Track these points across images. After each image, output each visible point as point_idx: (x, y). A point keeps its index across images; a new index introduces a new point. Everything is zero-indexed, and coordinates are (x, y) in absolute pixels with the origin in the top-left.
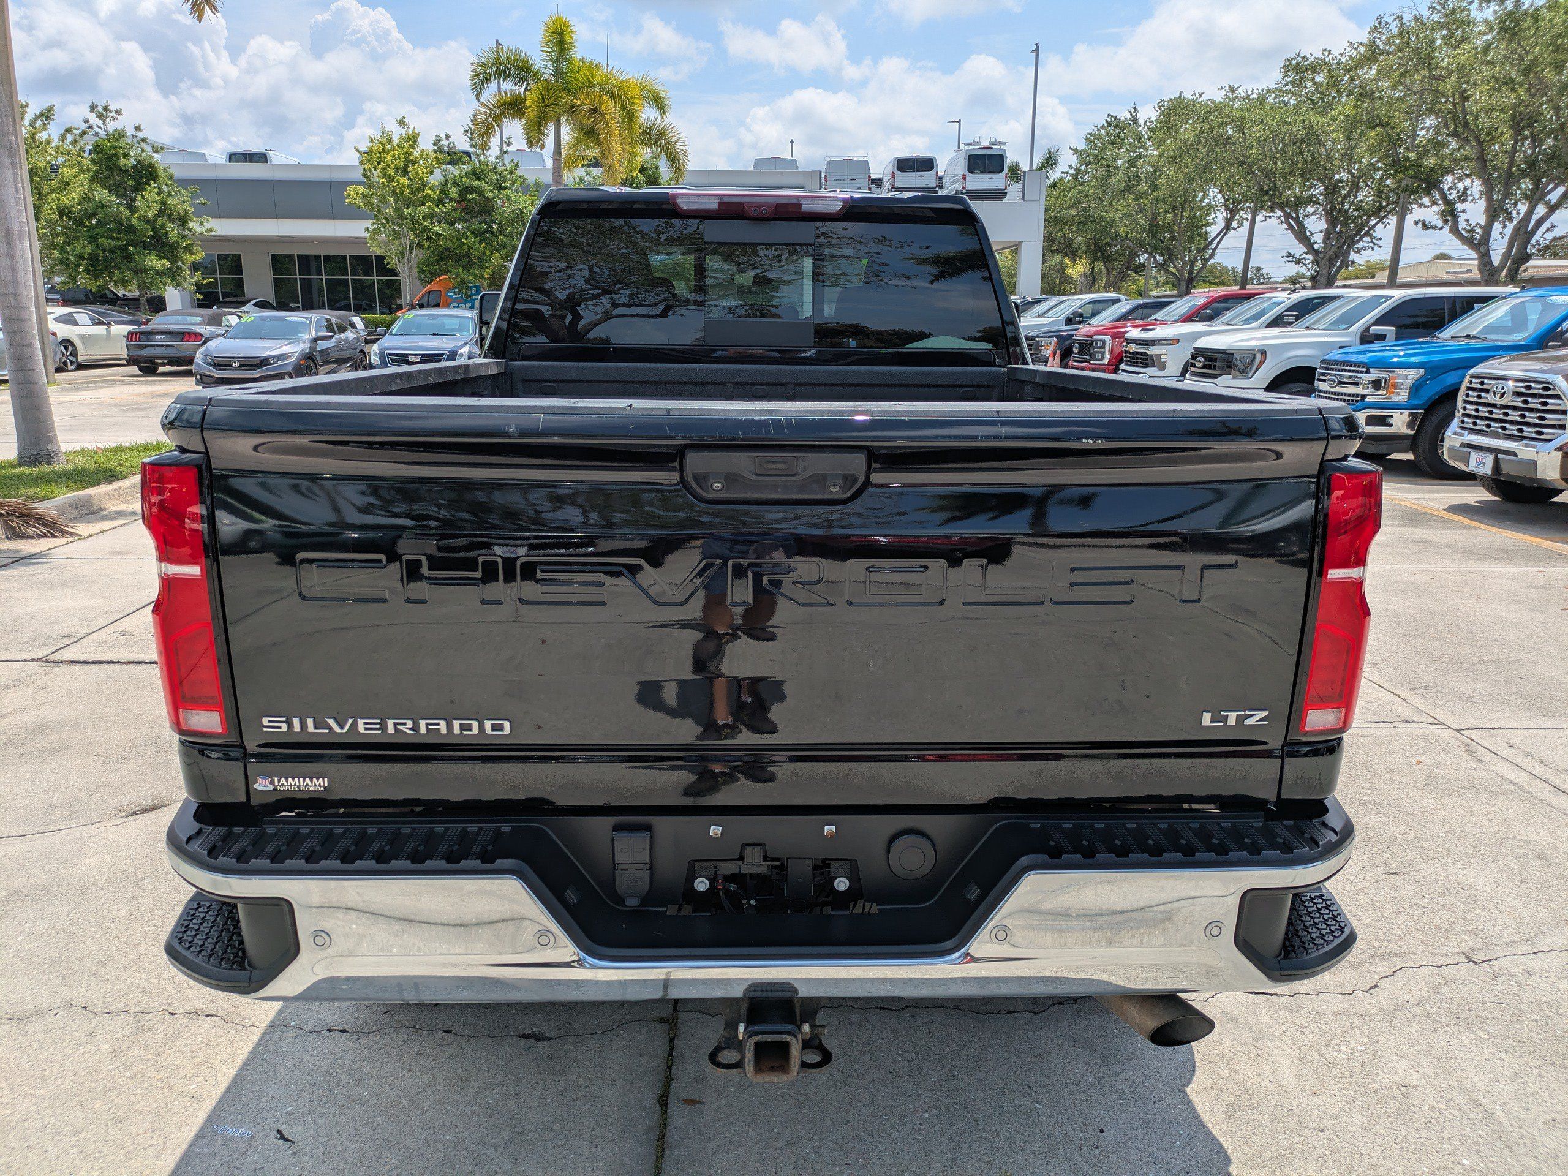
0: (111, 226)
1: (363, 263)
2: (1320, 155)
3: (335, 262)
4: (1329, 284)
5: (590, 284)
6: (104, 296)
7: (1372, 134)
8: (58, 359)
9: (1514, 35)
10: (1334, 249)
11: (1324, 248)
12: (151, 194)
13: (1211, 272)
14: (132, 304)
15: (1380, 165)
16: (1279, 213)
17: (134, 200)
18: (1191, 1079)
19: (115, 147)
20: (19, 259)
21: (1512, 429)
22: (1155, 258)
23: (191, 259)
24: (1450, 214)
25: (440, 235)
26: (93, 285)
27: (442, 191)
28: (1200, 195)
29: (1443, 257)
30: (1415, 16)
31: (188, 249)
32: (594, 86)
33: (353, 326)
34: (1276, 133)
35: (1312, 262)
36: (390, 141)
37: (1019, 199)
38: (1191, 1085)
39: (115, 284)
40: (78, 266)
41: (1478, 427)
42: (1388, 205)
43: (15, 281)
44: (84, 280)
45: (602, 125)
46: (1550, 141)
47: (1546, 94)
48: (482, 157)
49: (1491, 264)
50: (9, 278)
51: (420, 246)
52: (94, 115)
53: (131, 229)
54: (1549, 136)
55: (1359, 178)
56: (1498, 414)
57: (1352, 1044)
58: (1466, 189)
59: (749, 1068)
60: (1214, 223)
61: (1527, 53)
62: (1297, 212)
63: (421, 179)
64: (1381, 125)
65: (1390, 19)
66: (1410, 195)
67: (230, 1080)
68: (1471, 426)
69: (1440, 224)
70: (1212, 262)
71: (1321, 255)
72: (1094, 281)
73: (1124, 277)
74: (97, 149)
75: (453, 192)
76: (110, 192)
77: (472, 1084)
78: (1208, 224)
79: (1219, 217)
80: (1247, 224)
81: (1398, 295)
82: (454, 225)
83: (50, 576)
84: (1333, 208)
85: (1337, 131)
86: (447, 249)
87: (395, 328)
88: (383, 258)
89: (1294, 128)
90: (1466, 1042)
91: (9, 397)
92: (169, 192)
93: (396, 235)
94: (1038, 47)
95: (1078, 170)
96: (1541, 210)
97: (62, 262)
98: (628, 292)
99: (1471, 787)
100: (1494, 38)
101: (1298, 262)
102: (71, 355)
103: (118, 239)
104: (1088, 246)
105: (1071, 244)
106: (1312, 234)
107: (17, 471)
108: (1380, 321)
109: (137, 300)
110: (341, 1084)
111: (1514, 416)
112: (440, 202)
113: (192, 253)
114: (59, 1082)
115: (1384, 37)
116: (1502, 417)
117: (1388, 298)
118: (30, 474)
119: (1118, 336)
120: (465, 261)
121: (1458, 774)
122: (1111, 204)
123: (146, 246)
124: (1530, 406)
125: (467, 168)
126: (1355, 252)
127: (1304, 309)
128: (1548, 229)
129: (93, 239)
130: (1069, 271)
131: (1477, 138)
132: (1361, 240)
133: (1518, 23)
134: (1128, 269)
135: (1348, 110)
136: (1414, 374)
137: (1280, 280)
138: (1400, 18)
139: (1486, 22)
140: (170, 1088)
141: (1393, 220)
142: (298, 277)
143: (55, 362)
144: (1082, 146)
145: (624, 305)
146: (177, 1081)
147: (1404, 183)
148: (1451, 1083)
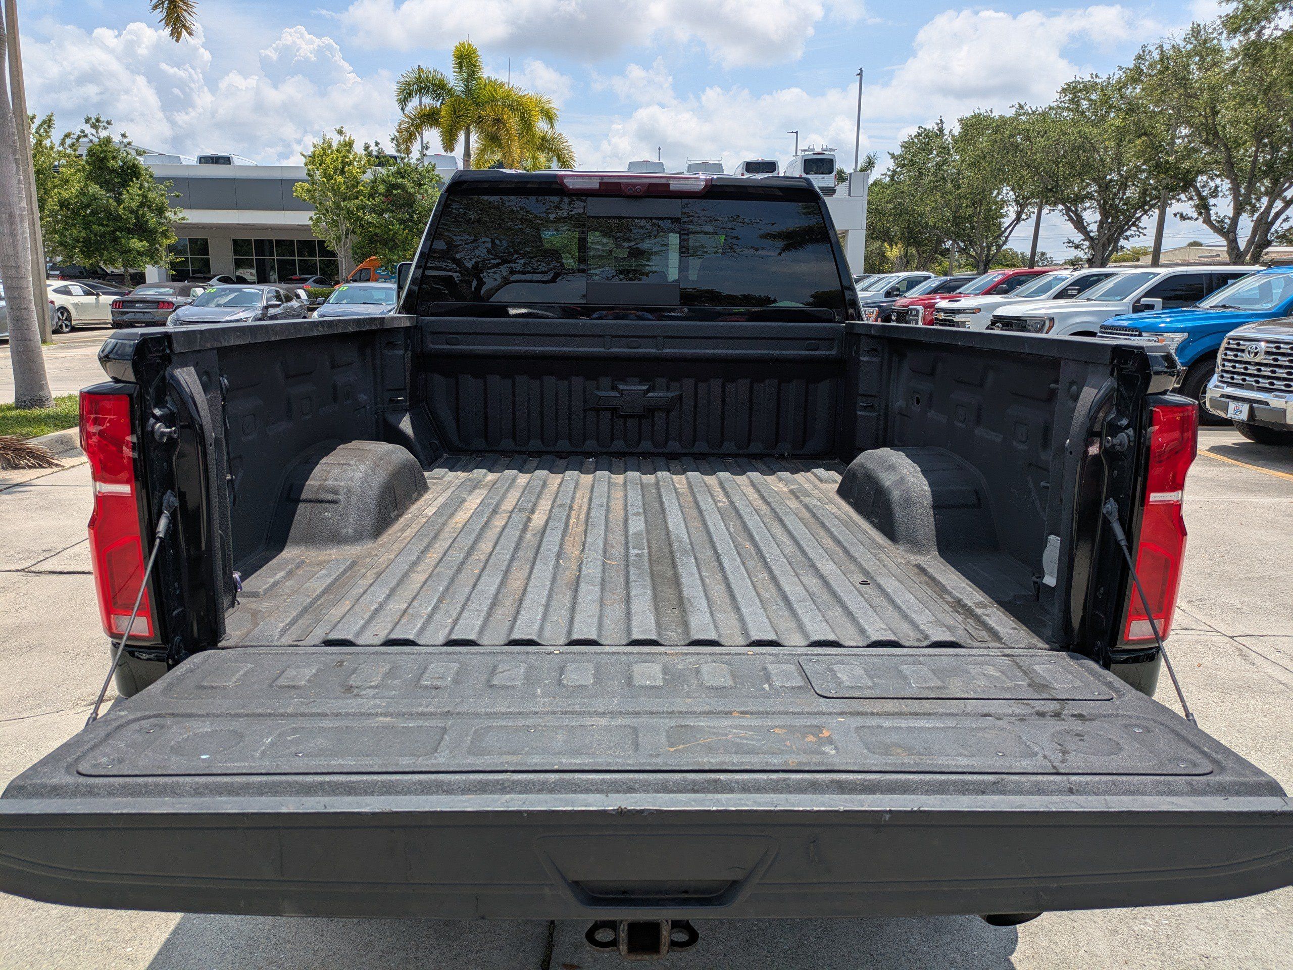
0: (102, 215)
1: (309, 246)
2: (1094, 160)
3: (285, 245)
4: (1103, 264)
5: (492, 254)
6: (95, 272)
7: (1138, 142)
8: (54, 323)
9: (1256, 60)
10: (1107, 236)
11: (1099, 235)
12: (134, 189)
13: (1004, 256)
14: (118, 279)
15: (1144, 167)
16: (1060, 207)
17: (121, 194)
18: (1014, 949)
19: (105, 151)
20: (20, 238)
21: (1264, 383)
22: (958, 244)
23: (166, 242)
24: (1203, 207)
25: (371, 223)
26: (86, 263)
27: (372, 188)
28: (995, 192)
29: (1196, 244)
30: (1173, 46)
31: (165, 234)
32: (498, 101)
33: (298, 297)
34: (1057, 142)
35: (1089, 248)
36: (330, 146)
37: (846, 196)
38: (1015, 954)
39: (104, 263)
40: (74, 248)
41: (1235, 381)
42: (1151, 200)
43: (16, 256)
44: (79, 260)
45: (503, 132)
46: (1285, 149)
47: (1283, 108)
48: (406, 161)
49: (1238, 248)
50: (11, 253)
51: (354, 232)
52: (88, 125)
53: (118, 218)
54: (1284, 144)
55: (1127, 178)
56: (1252, 370)
57: (1157, 918)
58: (1217, 187)
59: (623, 947)
60: (1007, 216)
61: (1267, 75)
62: (1076, 206)
63: (355, 177)
64: (1145, 134)
65: (1152, 48)
66: (1170, 192)
67: (162, 943)
68: (1229, 380)
69: (1195, 215)
70: (1004, 247)
71: (1096, 242)
72: (908, 262)
73: (932, 260)
74: (91, 153)
75: (382, 188)
76: (101, 187)
77: (377, 948)
78: (1003, 216)
79: (1011, 211)
80: (1034, 217)
81: (1164, 272)
82: (381, 214)
83: (37, 500)
84: (1105, 203)
85: (1109, 139)
86: (376, 235)
87: (332, 298)
88: (324, 242)
89: (1072, 138)
90: (1258, 916)
91: (9, 354)
92: (149, 188)
93: (335, 223)
94: (862, 71)
95: (894, 171)
96: (1279, 205)
97: (61, 244)
98: (522, 262)
99: (1247, 687)
100: (1239, 62)
101: (1077, 247)
102: (66, 319)
103: (107, 225)
104: (903, 234)
105: (888, 232)
106: (1088, 225)
107: (14, 413)
108: (1149, 293)
109: (122, 275)
110: (261, 947)
111: (1266, 371)
112: (371, 196)
113: (167, 238)
114: (13, 943)
115: (1147, 63)
116: (1255, 372)
117: (1155, 275)
118: (25, 416)
119: (930, 307)
120: (390, 244)
121: (1234, 675)
122: (922, 199)
123: (129, 231)
124: (1280, 363)
125: (393, 169)
126: (1124, 239)
127: (1084, 284)
128: (1285, 220)
129: (87, 226)
130: (888, 254)
131: (1225, 145)
132: (1129, 229)
133: (1259, 50)
134: (936, 252)
135: (1118, 122)
136: (1179, 337)
137: (1061, 262)
138: (1161, 47)
139: (1233, 49)
140: (110, 950)
141: (1156, 213)
142: (254, 257)
143: (53, 325)
144: (898, 151)
145: (519, 272)
146: (116, 944)
147: (1164, 182)
148: (1247, 954)
